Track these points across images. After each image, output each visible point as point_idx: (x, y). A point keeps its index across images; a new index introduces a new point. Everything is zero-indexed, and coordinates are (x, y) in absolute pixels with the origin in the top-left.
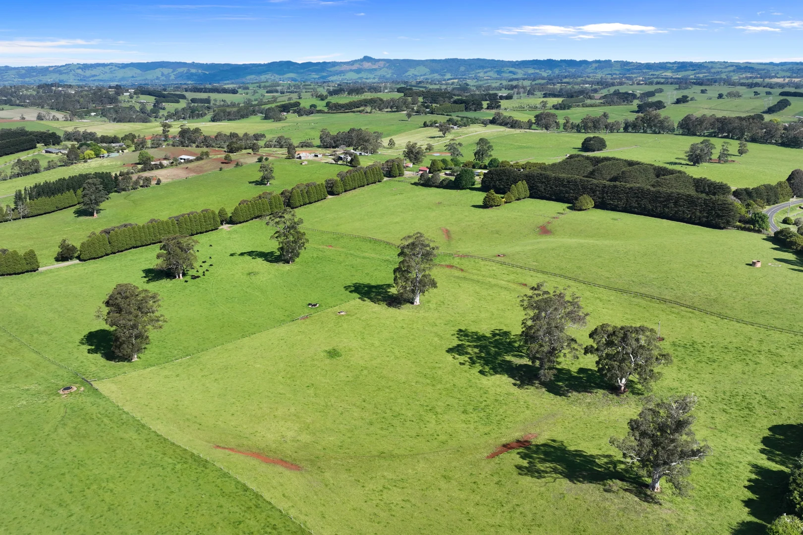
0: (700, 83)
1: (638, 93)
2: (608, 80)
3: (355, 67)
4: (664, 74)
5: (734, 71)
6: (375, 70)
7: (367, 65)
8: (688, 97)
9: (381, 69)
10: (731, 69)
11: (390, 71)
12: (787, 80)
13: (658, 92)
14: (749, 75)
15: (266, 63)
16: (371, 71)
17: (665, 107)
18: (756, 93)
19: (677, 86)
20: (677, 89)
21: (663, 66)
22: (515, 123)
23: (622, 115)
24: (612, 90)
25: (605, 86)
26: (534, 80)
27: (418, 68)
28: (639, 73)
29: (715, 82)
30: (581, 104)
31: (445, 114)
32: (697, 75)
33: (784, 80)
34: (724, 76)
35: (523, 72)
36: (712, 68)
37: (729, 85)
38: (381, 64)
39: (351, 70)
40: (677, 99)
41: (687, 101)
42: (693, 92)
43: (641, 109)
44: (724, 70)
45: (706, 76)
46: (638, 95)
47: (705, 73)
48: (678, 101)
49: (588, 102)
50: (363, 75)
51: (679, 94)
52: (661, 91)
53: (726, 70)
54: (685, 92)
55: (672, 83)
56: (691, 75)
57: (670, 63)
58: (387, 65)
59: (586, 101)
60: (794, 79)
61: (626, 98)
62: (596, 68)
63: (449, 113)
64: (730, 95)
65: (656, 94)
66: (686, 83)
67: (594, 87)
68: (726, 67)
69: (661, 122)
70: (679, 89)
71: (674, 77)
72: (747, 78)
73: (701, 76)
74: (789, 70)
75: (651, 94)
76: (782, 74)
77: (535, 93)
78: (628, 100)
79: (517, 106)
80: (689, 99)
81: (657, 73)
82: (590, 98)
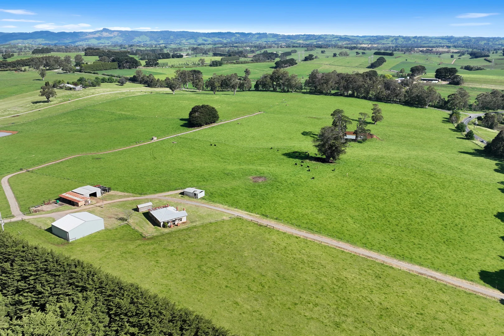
0: (320, 47)
1: (280, 53)
2: (263, 45)
3: (96, 36)
4: (298, 42)
5: (338, 40)
6: (111, 38)
7: (105, 34)
8: (313, 56)
9: (115, 37)
10: (337, 39)
11: (122, 39)
12: (370, 46)
13: (293, 53)
14: (347, 42)
15: (31, 32)
16: (108, 38)
17: (296, 64)
18: (357, 53)
19: (306, 49)
20: (306, 51)
21: (297, 37)
22: (151, 82)
23: (263, 71)
24: (262, 51)
25: (259, 48)
26: (215, 44)
27: (141, 37)
28: (283, 41)
29: (329, 46)
30: (235, 61)
31: (93, 72)
32: (318, 43)
33: (368, 46)
34: (333, 43)
35: (211, 40)
36: (326, 38)
37: (338, 48)
38: (116, 34)
39: (94, 38)
40: (306, 58)
41: (313, 59)
42: (316, 52)
43: (278, 65)
44: (333, 39)
45: (323, 43)
46: (280, 55)
47: (322, 41)
48: (306, 59)
49: (242, 59)
50: (102, 41)
51: (307, 54)
52: (295, 52)
53: (334, 39)
54: (311, 53)
55: (302, 47)
56: (314, 42)
57: (302, 35)
58: (120, 34)
59: (240, 59)
60: (373, 45)
61: (270, 56)
62: (258, 38)
63: (95, 72)
64: (341, 54)
65: (292, 54)
66: (311, 47)
67: (252, 49)
68: (334, 38)
69: (289, 80)
70: (307, 50)
71: (304, 43)
72: (347, 44)
73: (320, 43)
74: (369, 40)
75: (289, 54)
76: (365, 42)
77: (209, 53)
78: (271, 58)
79: (183, 63)
80: (314, 57)
81: (294, 41)
82: (245, 57)
